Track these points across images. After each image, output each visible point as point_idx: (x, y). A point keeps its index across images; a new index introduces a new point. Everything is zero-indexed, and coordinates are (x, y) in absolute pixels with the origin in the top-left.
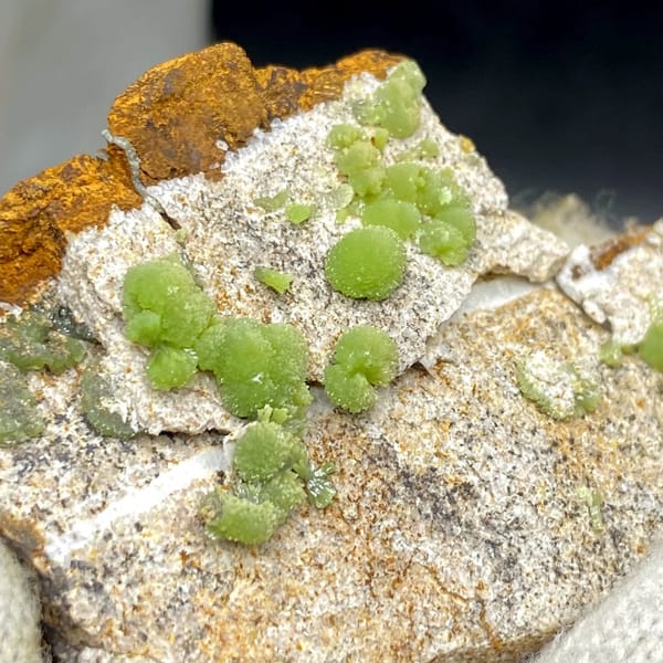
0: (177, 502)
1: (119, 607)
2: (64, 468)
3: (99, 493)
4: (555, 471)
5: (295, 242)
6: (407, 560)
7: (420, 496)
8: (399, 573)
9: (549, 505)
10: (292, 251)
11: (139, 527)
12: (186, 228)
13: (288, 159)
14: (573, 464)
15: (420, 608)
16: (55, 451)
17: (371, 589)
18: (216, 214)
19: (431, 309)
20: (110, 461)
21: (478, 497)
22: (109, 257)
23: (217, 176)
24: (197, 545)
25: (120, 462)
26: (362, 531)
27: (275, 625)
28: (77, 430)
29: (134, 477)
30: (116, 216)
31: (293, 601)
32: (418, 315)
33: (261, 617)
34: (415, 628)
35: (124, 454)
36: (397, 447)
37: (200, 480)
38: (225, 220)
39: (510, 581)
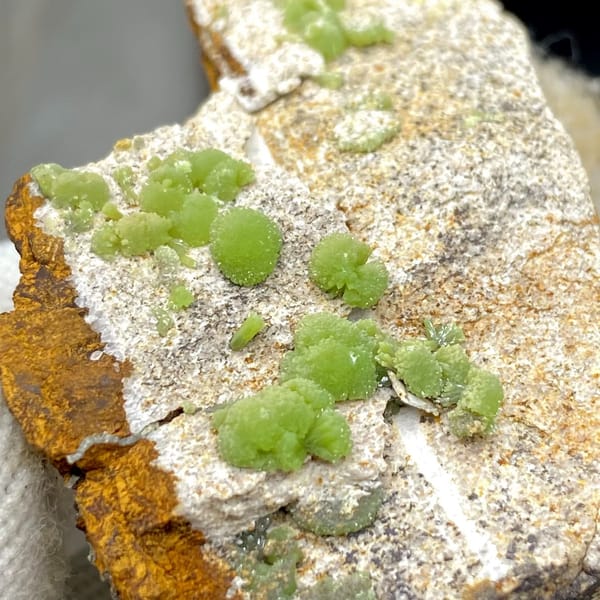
0: (450, 460)
1: (552, 523)
2: (409, 557)
3: (437, 527)
4: (449, 138)
5: (209, 307)
6: (520, 275)
7: (462, 252)
8: (531, 284)
9: (484, 149)
10: (218, 313)
11: (472, 497)
12: (178, 404)
13: (120, 299)
14: (441, 126)
15: (565, 272)
16: (389, 564)
17: (542, 310)
18: (168, 374)
19: (297, 200)
20: (404, 515)
21: (468, 206)
22: (206, 477)
24: (491, 449)
25: (405, 506)
26: (490, 307)
27: (573, 393)
28: (366, 543)
29: (422, 496)
30: (163, 463)
31: (549, 377)
33: (564, 406)
34: (583, 280)
35: (397, 502)
36: (417, 262)
37: (428, 438)
38: (175, 368)
39: (545, 196)
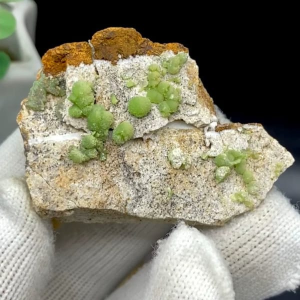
0: (67, 143)
1: (40, 161)
2: (44, 122)
3: (49, 132)
4: (165, 181)
5: (126, 91)
6: (115, 184)
7: (126, 170)
8: (111, 185)
9: (156, 189)
10: (124, 93)
11: (54, 144)
12: (100, 74)
13: (136, 67)
14: (172, 181)
15: (111, 196)
16: (44, 117)
17: (103, 186)
18: (110, 74)
19: (150, 126)
20: (56, 125)
21: (140, 177)
22: (75, 75)
23: (114, 64)
24: (66, 155)
25: (58, 126)
26: (107, 171)
27: (75, 183)
28: (53, 113)
29: (59, 132)
30: (82, 65)
31: (82, 179)
32: (146, 126)
33: (72, 179)
34: (107, 200)
35: (60, 125)
36: (126, 156)
37: (75, 140)
38: (111, 77)
39: (137, 201)
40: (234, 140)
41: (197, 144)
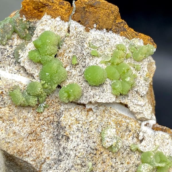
0: (12, 82)
4: (89, 154)
5: (88, 58)
6: (41, 138)
7: (57, 130)
8: (37, 139)
9: (79, 159)
10: (85, 59)
12: (71, 34)
13: (105, 41)
14: (96, 157)
15: (32, 149)
16: (2, 51)
17: (29, 136)
18: (79, 37)
19: (98, 97)
20: (9, 62)
21: (68, 142)
22: (48, 25)
23: (88, 31)
24: (7, 93)
25: (11, 64)
26: (39, 124)
27: (3, 122)
28: (11, 51)
29: (10, 70)
30: (58, 19)
31: (12, 122)
32: (94, 95)
33: (2, 118)
34: (27, 151)
35: (13, 64)
36: (63, 116)
37: (22, 83)
38: (79, 40)
39: (55, 164)
40: (166, 144)
41: (131, 133)
